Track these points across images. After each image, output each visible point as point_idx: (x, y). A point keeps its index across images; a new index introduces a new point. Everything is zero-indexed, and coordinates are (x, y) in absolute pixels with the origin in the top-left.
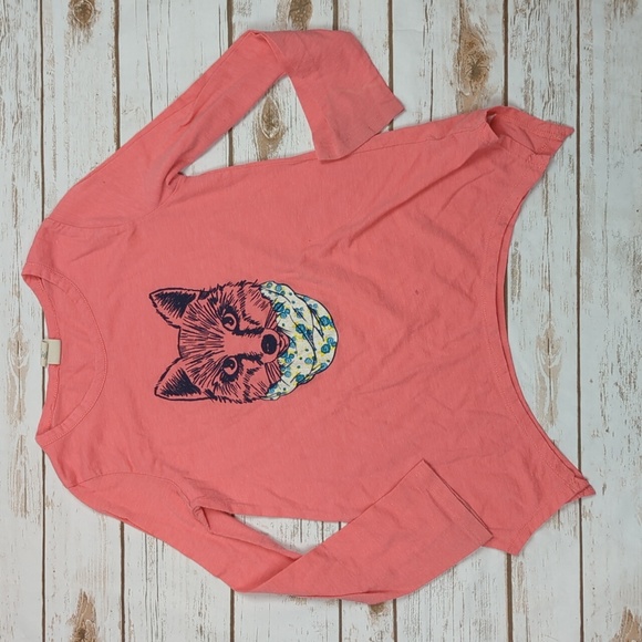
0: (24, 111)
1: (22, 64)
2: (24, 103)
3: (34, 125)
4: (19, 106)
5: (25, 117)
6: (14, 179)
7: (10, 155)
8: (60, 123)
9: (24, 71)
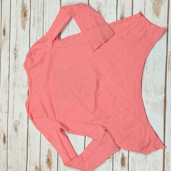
0: (39, 18)
1: (39, 5)
2: (39, 16)
3: (41, 22)
4: (38, 17)
5: (40, 19)
6: (37, 37)
7: (36, 30)
8: (47, 21)
9: (40, 7)
